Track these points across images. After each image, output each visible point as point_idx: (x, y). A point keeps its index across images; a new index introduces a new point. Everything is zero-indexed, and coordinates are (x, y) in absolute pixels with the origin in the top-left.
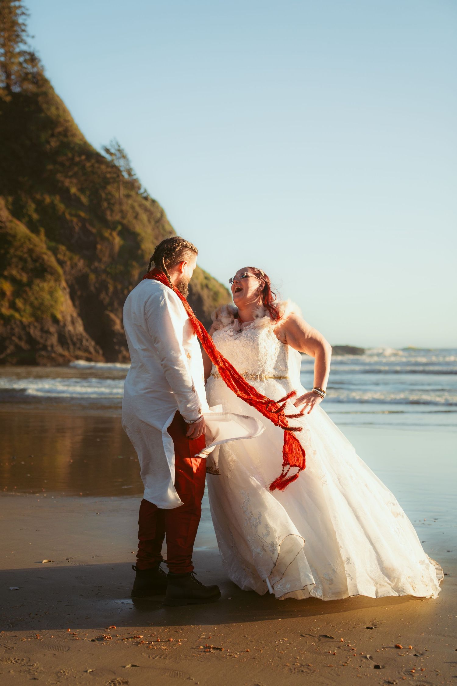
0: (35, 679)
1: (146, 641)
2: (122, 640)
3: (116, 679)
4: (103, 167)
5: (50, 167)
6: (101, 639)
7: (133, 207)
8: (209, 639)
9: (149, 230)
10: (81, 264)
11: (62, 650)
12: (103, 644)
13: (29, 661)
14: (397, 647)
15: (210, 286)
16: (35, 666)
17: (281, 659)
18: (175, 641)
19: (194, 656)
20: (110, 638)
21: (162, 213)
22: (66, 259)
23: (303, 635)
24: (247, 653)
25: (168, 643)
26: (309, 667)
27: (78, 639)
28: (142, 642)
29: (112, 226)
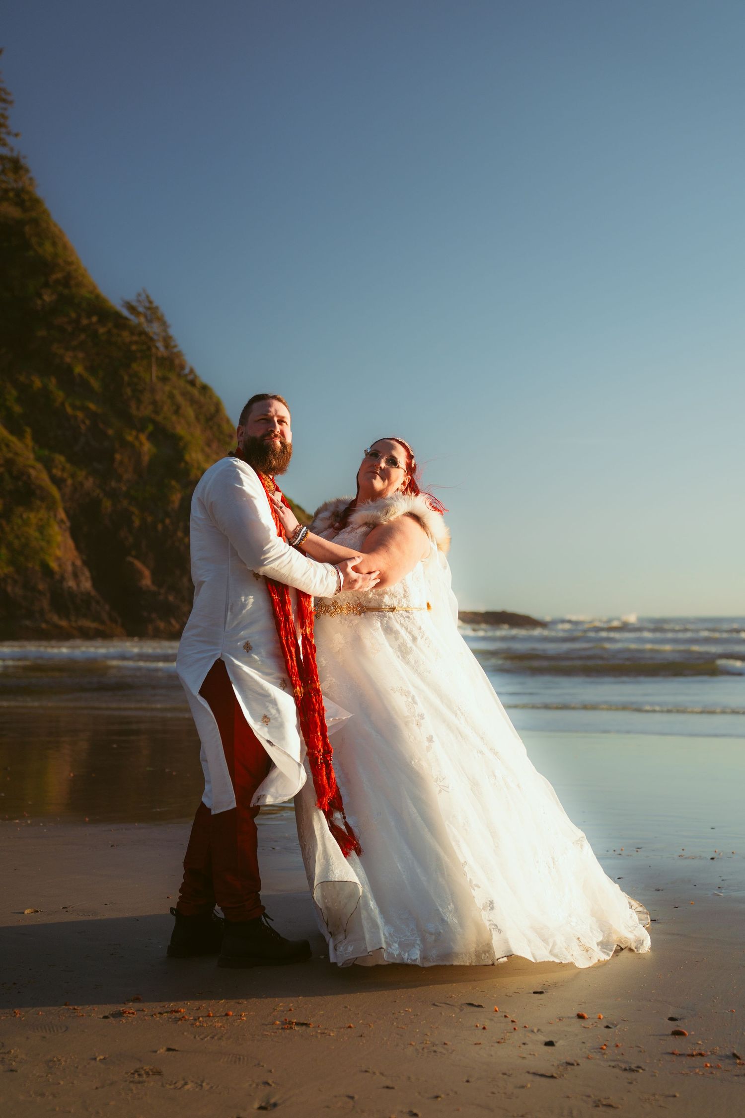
0: (12, 1071)
1: (190, 1017)
2: (152, 1015)
3: (142, 1068)
4: (125, 334)
5: (42, 333)
6: (119, 1015)
7: (171, 396)
8: (290, 1012)
9: (198, 432)
10: (89, 483)
11: (56, 1031)
12: (121, 1022)
13: (3, 1046)
14: (581, 1017)
16: (12, 1054)
17: (401, 1036)
18: (236, 1016)
19: (266, 1035)
20: (133, 1013)
21: (218, 406)
22: (65, 475)
23: (436, 1004)
24: (349, 1029)
25: (225, 1018)
26: (446, 1046)
27: (83, 1016)
28: (183, 1017)
29: (139, 425)
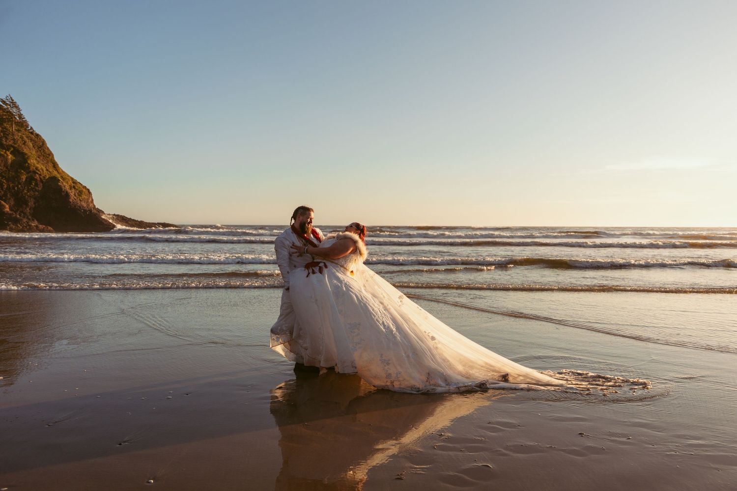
4: (1, 112)
7: (22, 137)
9: (34, 152)
15: (76, 188)
21: (44, 142)
29: (7, 148)
